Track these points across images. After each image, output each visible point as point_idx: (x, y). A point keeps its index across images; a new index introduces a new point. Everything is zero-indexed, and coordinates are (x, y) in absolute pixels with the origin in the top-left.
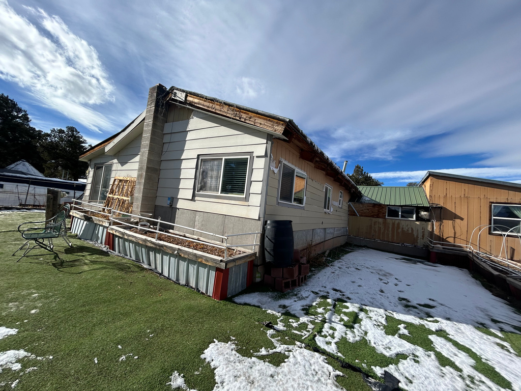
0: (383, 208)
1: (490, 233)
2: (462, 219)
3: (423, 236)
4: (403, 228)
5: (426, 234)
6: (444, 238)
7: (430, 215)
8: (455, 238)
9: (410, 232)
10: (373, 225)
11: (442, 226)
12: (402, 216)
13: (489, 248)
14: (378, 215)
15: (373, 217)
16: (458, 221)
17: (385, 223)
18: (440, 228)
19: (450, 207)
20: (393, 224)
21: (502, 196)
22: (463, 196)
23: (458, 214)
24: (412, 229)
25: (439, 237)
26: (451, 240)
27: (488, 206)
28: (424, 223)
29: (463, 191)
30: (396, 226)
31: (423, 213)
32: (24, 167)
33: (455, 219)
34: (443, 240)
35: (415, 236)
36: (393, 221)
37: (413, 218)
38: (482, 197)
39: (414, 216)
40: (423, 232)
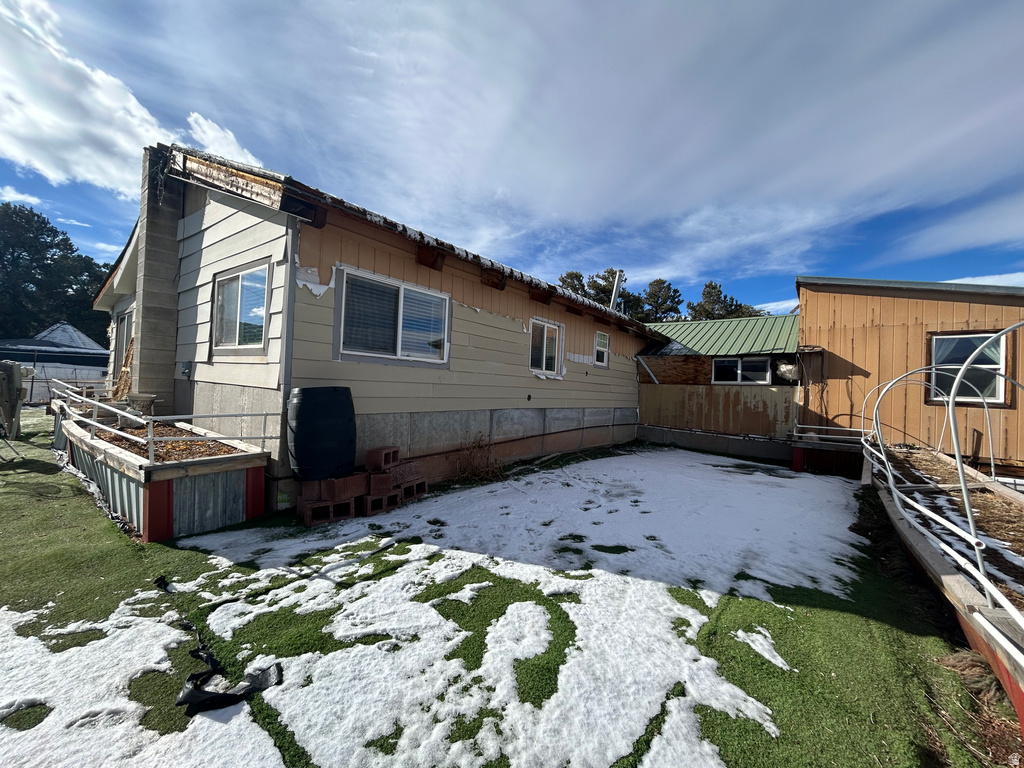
0: (704, 362)
1: (928, 402)
2: (867, 375)
3: (787, 417)
4: (745, 403)
5: (793, 413)
6: (830, 417)
7: (801, 372)
8: (851, 415)
9: (761, 409)
10: (687, 401)
11: (825, 392)
12: (744, 378)
13: (927, 436)
14: (696, 378)
15: (688, 384)
16: (858, 379)
17: (710, 395)
18: (822, 397)
19: (841, 350)
20: (727, 395)
21: (953, 317)
22: (869, 325)
23: (859, 364)
24: (765, 403)
25: (821, 417)
26: (843, 421)
27: (924, 341)
28: (787, 388)
29: (870, 311)
30: (732, 398)
31: (784, 368)
32: (64, 334)
33: (852, 375)
34: (829, 422)
35: (771, 418)
36: (727, 388)
37: (765, 379)
38: (911, 322)
39: (768, 375)
40: (787, 408)
